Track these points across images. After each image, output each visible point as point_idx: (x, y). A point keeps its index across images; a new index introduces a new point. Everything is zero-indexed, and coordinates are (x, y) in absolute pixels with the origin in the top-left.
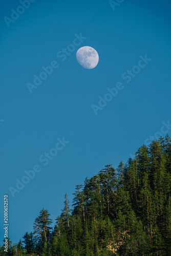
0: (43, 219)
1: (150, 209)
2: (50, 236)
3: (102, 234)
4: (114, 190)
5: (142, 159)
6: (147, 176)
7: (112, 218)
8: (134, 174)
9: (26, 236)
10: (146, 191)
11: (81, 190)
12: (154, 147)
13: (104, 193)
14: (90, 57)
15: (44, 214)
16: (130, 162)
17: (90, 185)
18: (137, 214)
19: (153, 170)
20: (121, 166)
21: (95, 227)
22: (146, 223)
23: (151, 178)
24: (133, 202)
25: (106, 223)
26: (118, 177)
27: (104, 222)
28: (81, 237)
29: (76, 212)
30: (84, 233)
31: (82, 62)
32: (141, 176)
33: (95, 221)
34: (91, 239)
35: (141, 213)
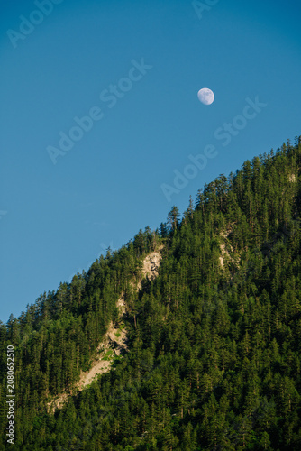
0: (173, 213)
1: (251, 206)
2: (179, 226)
3: (216, 224)
4: (225, 192)
5: (246, 169)
6: (249, 182)
7: (224, 213)
8: (240, 180)
9: (162, 225)
10: (249, 194)
11: (202, 192)
12: (255, 162)
13: (218, 194)
14: (207, 96)
15: (175, 209)
16: (237, 171)
17: (208, 189)
18: (242, 210)
19: (254, 178)
20: (231, 174)
21: (211, 219)
22: (249, 216)
23: (253, 184)
24: (239, 201)
25: (220, 217)
26: (229, 183)
27: (218, 215)
28: (201, 226)
29: (198, 208)
30: (203, 224)
31: (202, 100)
32: (245, 182)
33: (212, 215)
34: (208, 228)
35: (245, 209)
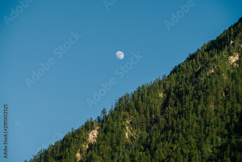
0: (104, 112)
1: (141, 108)
2: (107, 118)
3: (124, 117)
4: (129, 101)
5: (139, 91)
6: (140, 97)
7: (128, 112)
8: (136, 96)
9: (98, 117)
10: (140, 102)
11: (117, 101)
12: (143, 87)
13: (125, 102)
14: (121, 55)
15: (104, 109)
16: (135, 91)
17: (121, 100)
18: (137, 110)
19: (143, 95)
20: (131, 93)
21: (122, 114)
22: (140, 113)
23: (142, 97)
24: (135, 106)
25: (126, 113)
26: (130, 97)
27: (125, 113)
28: (117, 118)
29: (115, 109)
30: (118, 117)
31: (118, 57)
32: (138, 97)
33: (122, 112)
34: (120, 119)
35: (138, 110)
